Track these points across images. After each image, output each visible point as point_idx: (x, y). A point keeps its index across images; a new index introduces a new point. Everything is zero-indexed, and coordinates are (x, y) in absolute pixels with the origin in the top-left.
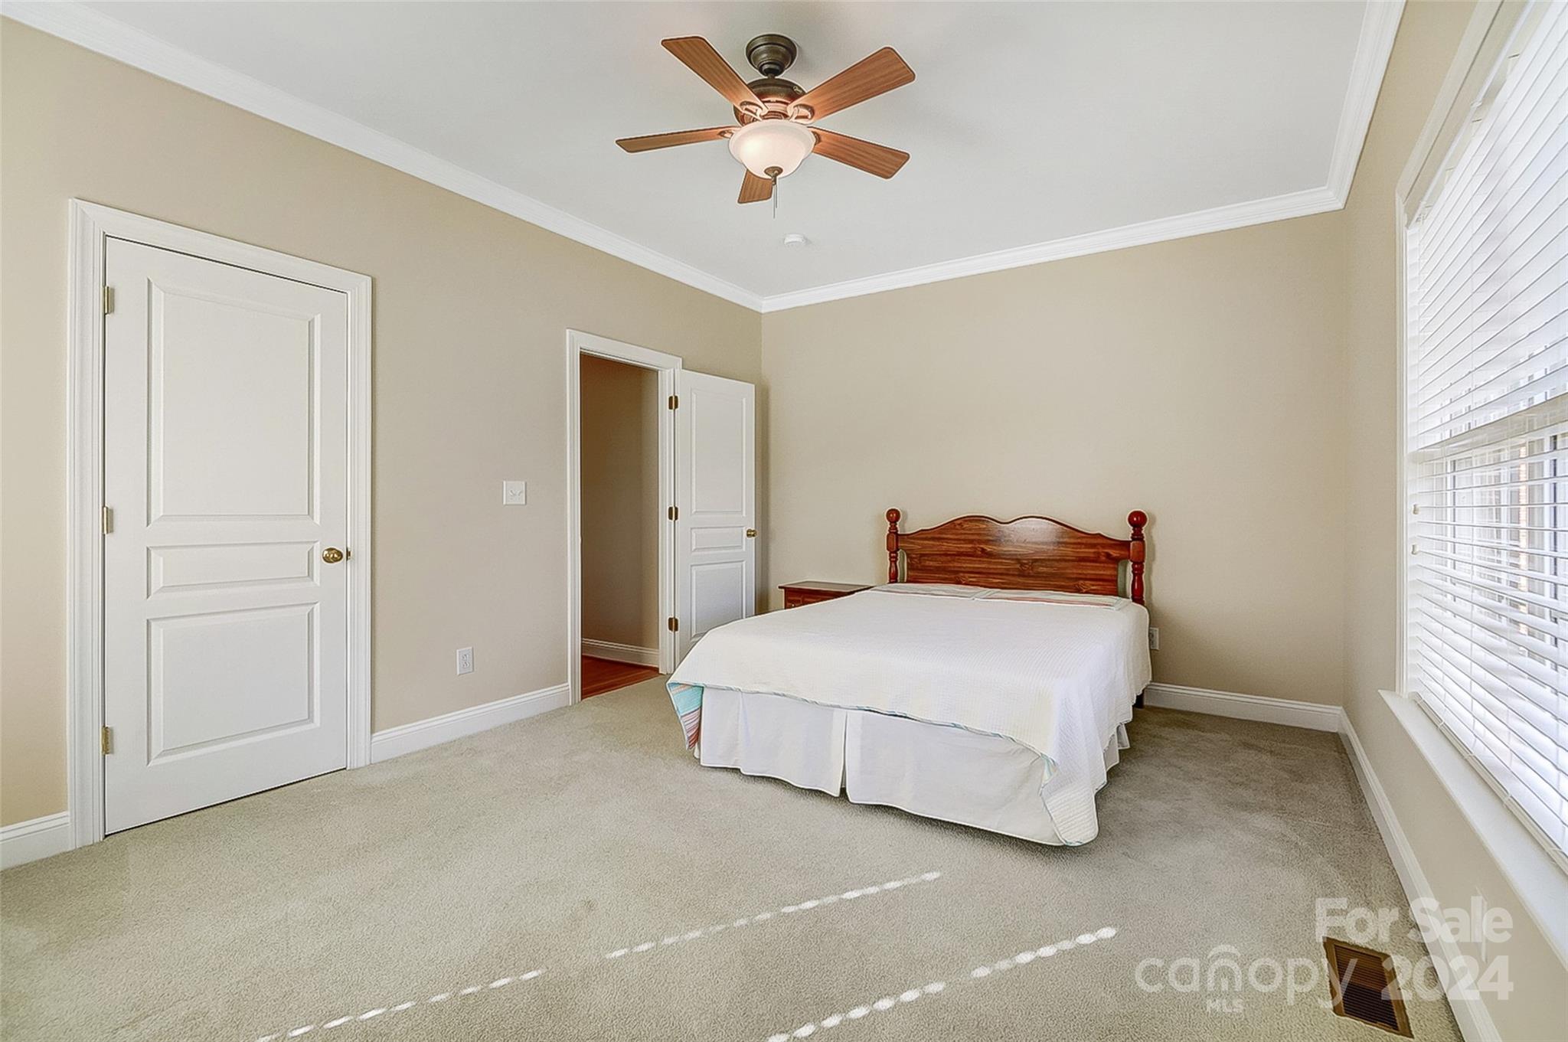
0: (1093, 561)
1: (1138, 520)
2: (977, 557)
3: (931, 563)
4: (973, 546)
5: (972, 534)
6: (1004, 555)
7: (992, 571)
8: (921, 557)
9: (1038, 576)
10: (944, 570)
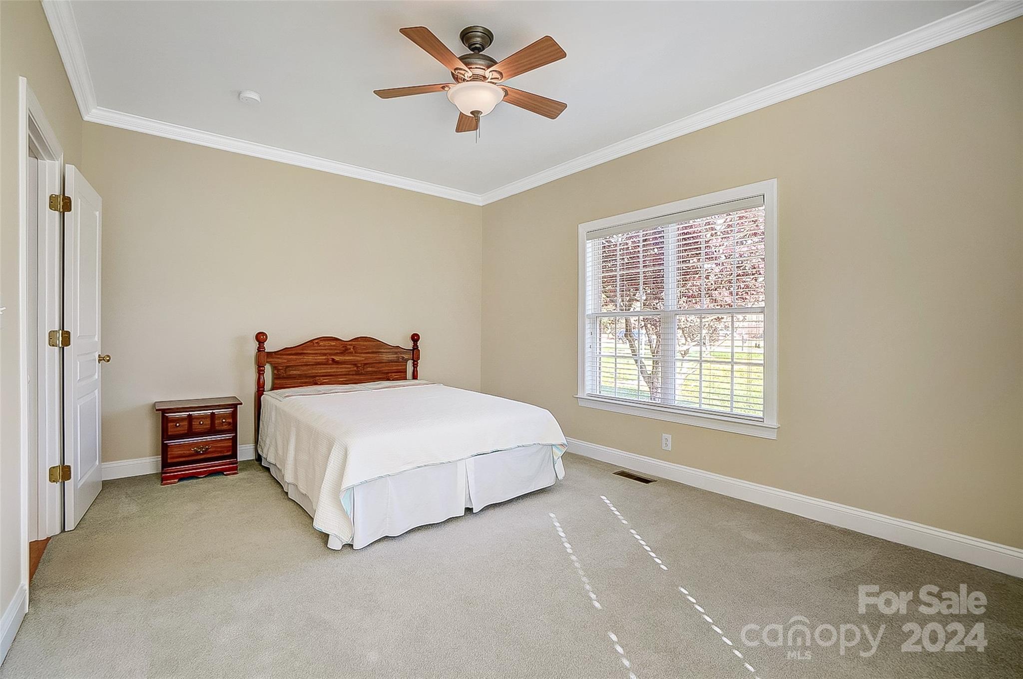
0: (396, 362)
1: (415, 338)
2: (329, 365)
3: (295, 372)
4: (326, 357)
5: (326, 349)
6: (347, 362)
7: (338, 373)
8: (286, 368)
9: (367, 373)
10: (306, 376)
